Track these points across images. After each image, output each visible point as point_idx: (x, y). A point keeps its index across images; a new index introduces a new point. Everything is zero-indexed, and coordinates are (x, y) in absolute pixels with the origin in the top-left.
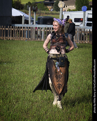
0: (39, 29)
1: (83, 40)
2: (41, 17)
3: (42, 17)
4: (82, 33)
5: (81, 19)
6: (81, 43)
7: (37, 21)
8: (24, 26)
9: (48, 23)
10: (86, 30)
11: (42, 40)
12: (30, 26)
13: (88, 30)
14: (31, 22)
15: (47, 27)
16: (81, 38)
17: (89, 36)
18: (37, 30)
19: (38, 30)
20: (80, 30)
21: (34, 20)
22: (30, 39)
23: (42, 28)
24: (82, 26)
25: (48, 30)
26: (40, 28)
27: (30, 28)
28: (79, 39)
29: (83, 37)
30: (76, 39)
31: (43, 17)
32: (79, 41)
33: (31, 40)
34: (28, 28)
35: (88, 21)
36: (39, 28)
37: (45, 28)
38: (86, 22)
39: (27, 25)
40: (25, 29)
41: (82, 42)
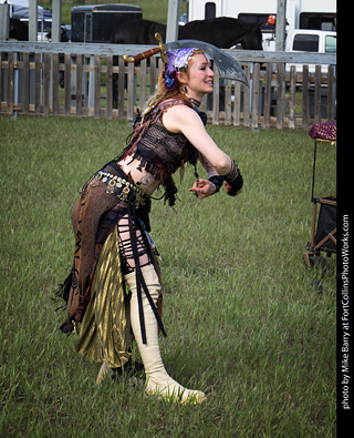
0: (75, 62)
1: (272, 114)
2: (86, 7)
3: (90, 10)
4: (268, 83)
5: (267, 16)
6: (264, 126)
7: (68, 27)
8: (6, 50)
9: (118, 37)
10: (288, 69)
11: (87, 111)
12: (33, 50)
13: (299, 69)
14: (39, 30)
15: (110, 55)
16: (267, 105)
17: (300, 96)
18: (63, 67)
19: (68, 68)
20: (264, 69)
21: (54, 21)
22: (32, 107)
23: (88, 59)
24: (274, 50)
25: (116, 69)
26: (79, 60)
27: (32, 56)
28: (255, 111)
29: (274, 102)
30: (242, 110)
31: (98, 8)
32: (255, 117)
33: (38, 114)
34: (26, 58)
35: (301, 28)
36: (74, 58)
37: (104, 61)
38: (293, 31)
39: (21, 43)
40: (11, 61)
41: (271, 122)
